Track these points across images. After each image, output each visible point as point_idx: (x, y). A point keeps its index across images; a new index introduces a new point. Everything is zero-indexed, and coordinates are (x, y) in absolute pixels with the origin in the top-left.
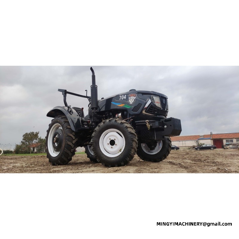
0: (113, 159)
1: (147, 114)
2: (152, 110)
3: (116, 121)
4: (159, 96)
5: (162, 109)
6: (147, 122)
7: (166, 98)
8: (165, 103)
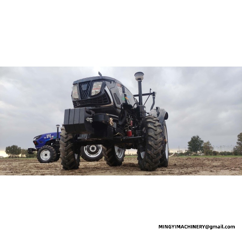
7: (90, 81)
8: (87, 89)
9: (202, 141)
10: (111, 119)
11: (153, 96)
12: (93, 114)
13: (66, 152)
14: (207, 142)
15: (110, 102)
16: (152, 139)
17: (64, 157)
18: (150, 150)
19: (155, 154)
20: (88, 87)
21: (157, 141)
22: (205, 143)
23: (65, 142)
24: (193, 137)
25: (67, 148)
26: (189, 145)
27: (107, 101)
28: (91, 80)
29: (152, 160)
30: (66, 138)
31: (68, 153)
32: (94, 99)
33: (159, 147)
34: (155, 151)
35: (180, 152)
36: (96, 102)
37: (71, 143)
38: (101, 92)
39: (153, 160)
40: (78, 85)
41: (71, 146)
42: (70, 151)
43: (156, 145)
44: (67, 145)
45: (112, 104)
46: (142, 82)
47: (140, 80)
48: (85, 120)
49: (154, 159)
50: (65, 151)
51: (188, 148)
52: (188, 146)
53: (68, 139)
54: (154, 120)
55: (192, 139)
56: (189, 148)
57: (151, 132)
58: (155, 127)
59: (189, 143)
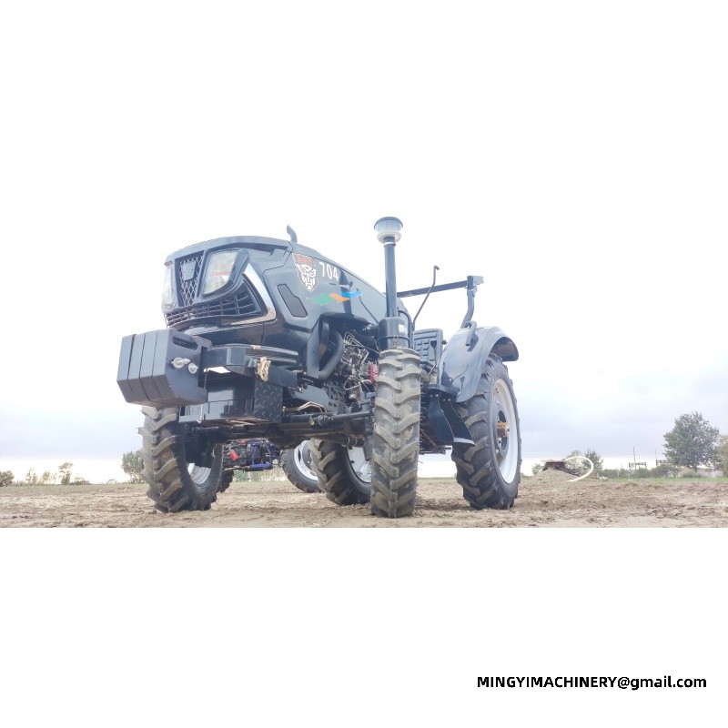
5: (177, 305)
7: (201, 253)
8: (195, 276)
9: (714, 432)
10: (262, 359)
11: (468, 288)
12: (204, 349)
13: (156, 462)
15: (264, 310)
16: (385, 417)
17: (152, 475)
18: (382, 450)
19: (395, 465)
20: (197, 269)
21: (400, 423)
22: (725, 438)
23: (155, 432)
24: (682, 418)
25: (159, 449)
26: (667, 443)
27: (253, 308)
28: (205, 248)
29: (387, 482)
30: (157, 420)
31: (160, 465)
32: (211, 303)
33: (408, 442)
34: (393, 455)
35: (638, 467)
36: (219, 313)
37: (172, 433)
38: (230, 283)
39: (392, 482)
40: (173, 266)
41: (169, 443)
42: (169, 458)
43: (396, 435)
44: (159, 440)
45: (271, 315)
46: (396, 248)
47: (390, 242)
48: (170, 366)
49: (394, 478)
50: (155, 457)
52: (667, 446)
53: (163, 422)
54: (400, 360)
55: (677, 423)
56: (669, 454)
57: (385, 397)
58: (398, 379)
59: (668, 437)
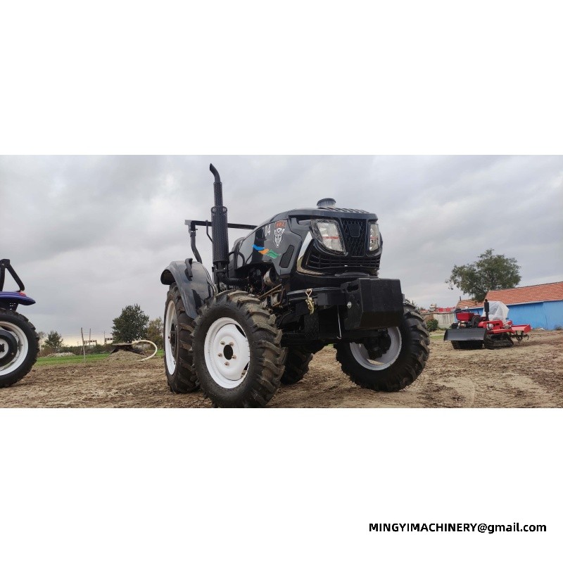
0: (228, 394)
1: (305, 271)
2: (317, 260)
3: (228, 298)
4: (336, 219)
5: (346, 254)
6: (308, 293)
7: (363, 221)
9: (146, 318)
14: (157, 321)
22: (152, 322)
24: (128, 308)
26: (114, 325)
28: (367, 218)
32: (372, 258)
38: (379, 247)
40: (338, 222)
51: (113, 334)
52: (114, 328)
55: (123, 311)
56: (115, 334)
59: (116, 321)
